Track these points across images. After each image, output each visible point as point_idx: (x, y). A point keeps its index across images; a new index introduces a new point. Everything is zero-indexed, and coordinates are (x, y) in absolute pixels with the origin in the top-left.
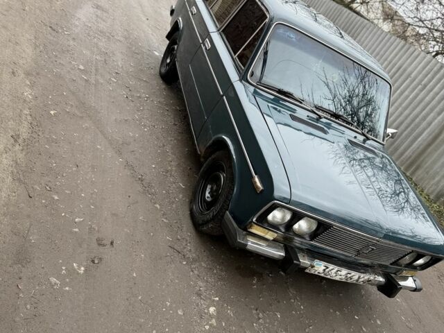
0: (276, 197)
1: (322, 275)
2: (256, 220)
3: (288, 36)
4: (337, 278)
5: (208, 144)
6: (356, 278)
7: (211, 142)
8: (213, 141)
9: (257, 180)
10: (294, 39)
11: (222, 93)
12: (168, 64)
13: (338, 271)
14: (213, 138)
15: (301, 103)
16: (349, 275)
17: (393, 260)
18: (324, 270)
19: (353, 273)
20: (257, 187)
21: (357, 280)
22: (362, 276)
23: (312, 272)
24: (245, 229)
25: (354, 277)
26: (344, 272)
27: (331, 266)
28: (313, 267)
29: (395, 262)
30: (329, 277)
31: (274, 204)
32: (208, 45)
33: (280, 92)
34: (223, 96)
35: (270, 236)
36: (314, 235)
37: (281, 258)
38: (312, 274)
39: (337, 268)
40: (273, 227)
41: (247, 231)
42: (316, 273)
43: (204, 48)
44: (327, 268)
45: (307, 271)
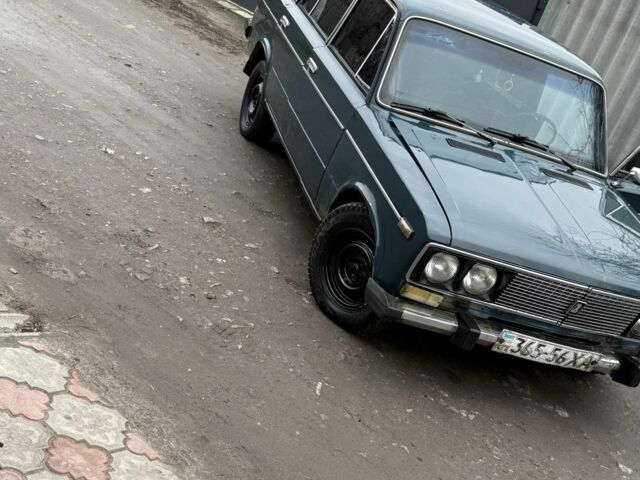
0: (432, 238)
1: (518, 354)
2: (411, 278)
3: (441, 41)
4: (542, 359)
5: (333, 200)
6: (570, 357)
7: (336, 196)
8: (339, 195)
9: (403, 222)
10: (452, 45)
11: (343, 127)
12: (251, 116)
13: (540, 346)
14: (338, 190)
15: (462, 126)
16: (559, 353)
17: (624, 327)
18: (519, 345)
19: (565, 349)
20: (406, 231)
21: (574, 362)
22: (579, 354)
23: (503, 351)
24: (397, 294)
25: (567, 356)
26: (550, 347)
27: (529, 339)
28: (502, 341)
29: (628, 329)
30: (528, 357)
31: (430, 247)
32: (314, 66)
33: (427, 113)
34: (344, 130)
35: (433, 300)
36: (495, 293)
37: (454, 330)
38: (503, 354)
39: (537, 341)
40: (436, 285)
41: (401, 297)
42: (509, 352)
43: (307, 72)
44: (523, 341)
45: (495, 349)
